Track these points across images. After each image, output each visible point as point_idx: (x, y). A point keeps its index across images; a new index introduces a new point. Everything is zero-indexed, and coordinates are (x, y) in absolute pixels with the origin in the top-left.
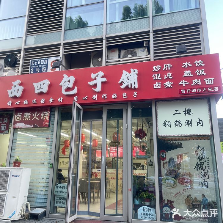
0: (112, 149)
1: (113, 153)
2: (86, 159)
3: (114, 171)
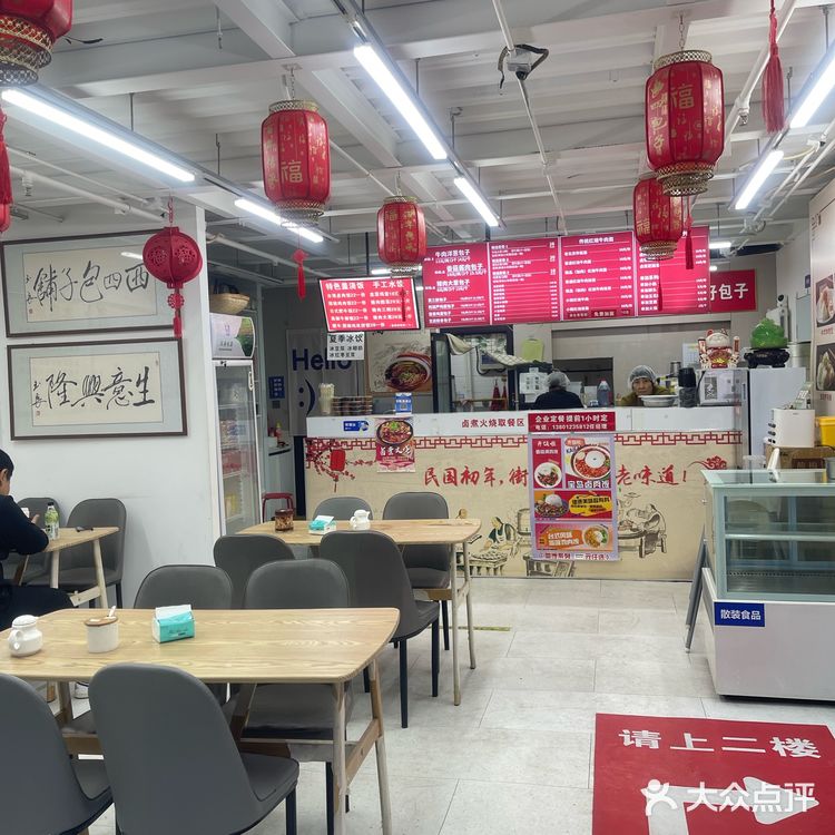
0: (443, 267)
1: (453, 296)
2: (247, 349)
3: (465, 424)
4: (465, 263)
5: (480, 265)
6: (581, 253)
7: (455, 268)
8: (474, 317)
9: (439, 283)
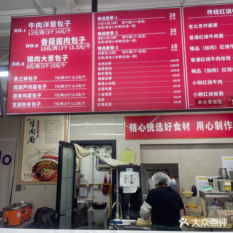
4: (63, 36)
5: (83, 39)
6: (210, 25)
7: (52, 41)
8: (71, 100)
9: (30, 59)
